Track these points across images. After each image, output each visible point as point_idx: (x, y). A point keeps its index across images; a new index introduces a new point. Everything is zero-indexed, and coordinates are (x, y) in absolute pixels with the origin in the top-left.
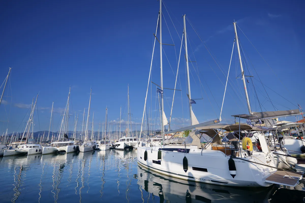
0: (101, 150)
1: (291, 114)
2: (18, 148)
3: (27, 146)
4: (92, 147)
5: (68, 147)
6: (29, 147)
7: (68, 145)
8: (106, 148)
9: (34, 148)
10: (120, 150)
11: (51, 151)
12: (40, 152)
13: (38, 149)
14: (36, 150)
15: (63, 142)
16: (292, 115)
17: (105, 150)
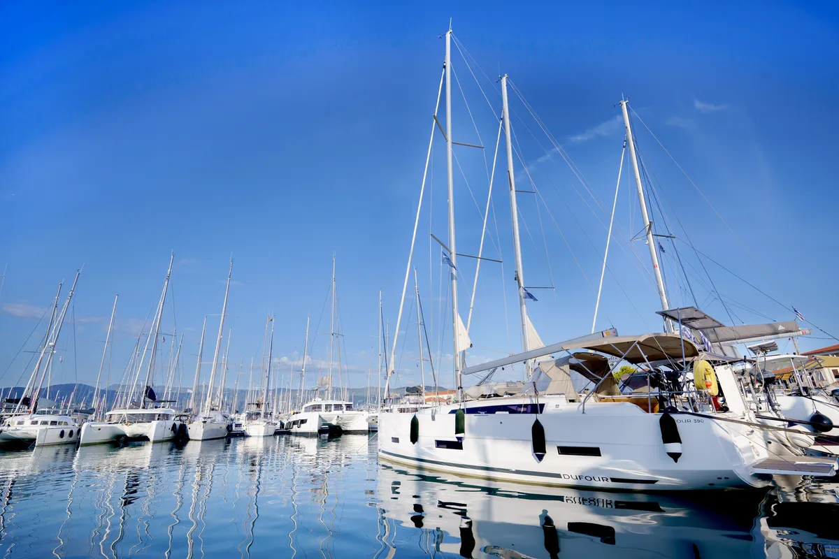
0: (250, 436)
1: (777, 334)
2: (9, 425)
3: (35, 419)
4: (224, 427)
5: (157, 425)
6: (39, 423)
7: (157, 418)
8: (266, 430)
9: (54, 427)
10: (307, 437)
11: (106, 436)
12: (71, 439)
13: (65, 430)
14: (59, 433)
15: (140, 411)
16: (780, 335)
17: (264, 436)
